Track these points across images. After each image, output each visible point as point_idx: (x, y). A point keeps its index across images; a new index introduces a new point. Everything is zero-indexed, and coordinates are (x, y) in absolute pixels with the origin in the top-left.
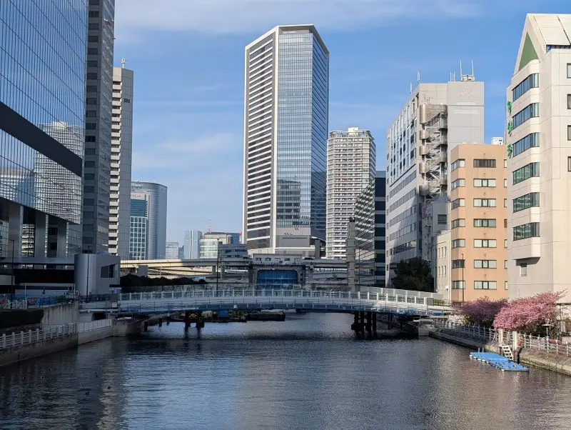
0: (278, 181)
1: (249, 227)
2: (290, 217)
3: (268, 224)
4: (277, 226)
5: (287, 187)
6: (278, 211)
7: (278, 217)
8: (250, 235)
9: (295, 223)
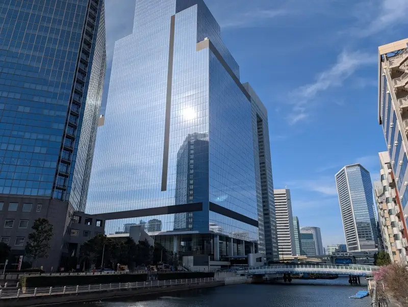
0: (356, 223)
1: (349, 242)
2: (364, 237)
3: (355, 240)
4: (360, 241)
5: (360, 225)
6: (359, 235)
7: (359, 237)
8: (349, 245)
9: (367, 239)
